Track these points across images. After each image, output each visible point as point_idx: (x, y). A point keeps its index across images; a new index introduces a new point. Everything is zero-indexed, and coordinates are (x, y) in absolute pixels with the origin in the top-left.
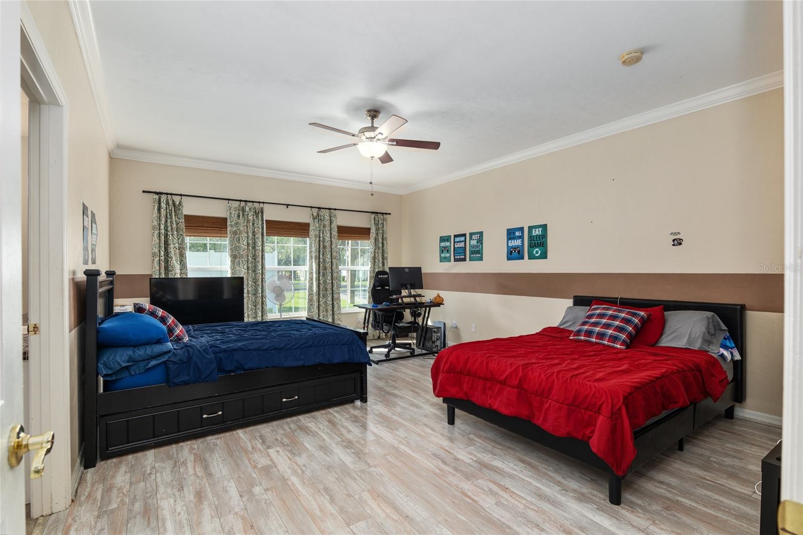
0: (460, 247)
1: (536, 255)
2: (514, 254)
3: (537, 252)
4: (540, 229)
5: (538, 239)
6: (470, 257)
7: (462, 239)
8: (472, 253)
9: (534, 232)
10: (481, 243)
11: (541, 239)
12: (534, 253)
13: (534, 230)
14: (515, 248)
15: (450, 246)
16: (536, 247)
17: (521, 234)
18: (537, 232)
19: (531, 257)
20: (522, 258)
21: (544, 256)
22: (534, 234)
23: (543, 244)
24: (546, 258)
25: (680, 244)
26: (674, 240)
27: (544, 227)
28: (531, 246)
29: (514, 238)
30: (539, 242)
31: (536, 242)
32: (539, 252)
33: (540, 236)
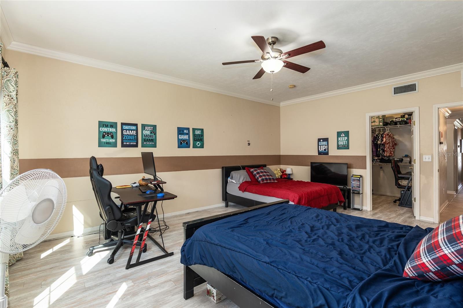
0: (131, 135)
1: (198, 146)
2: (183, 144)
3: (198, 144)
4: (200, 131)
5: (199, 137)
6: (142, 143)
7: (134, 128)
8: (144, 140)
9: (196, 132)
10: (155, 134)
11: (200, 137)
12: (197, 144)
13: (196, 131)
14: (184, 140)
15: (116, 132)
16: (198, 141)
17: (188, 132)
18: (198, 132)
19: (195, 146)
20: (189, 147)
21: (202, 146)
22: (196, 133)
23: (202, 140)
24: (203, 147)
25: (250, 145)
26: (248, 143)
27: (202, 130)
28: (195, 140)
29: (183, 134)
30: (199, 138)
31: (198, 138)
32: (200, 144)
33: (200, 135)
